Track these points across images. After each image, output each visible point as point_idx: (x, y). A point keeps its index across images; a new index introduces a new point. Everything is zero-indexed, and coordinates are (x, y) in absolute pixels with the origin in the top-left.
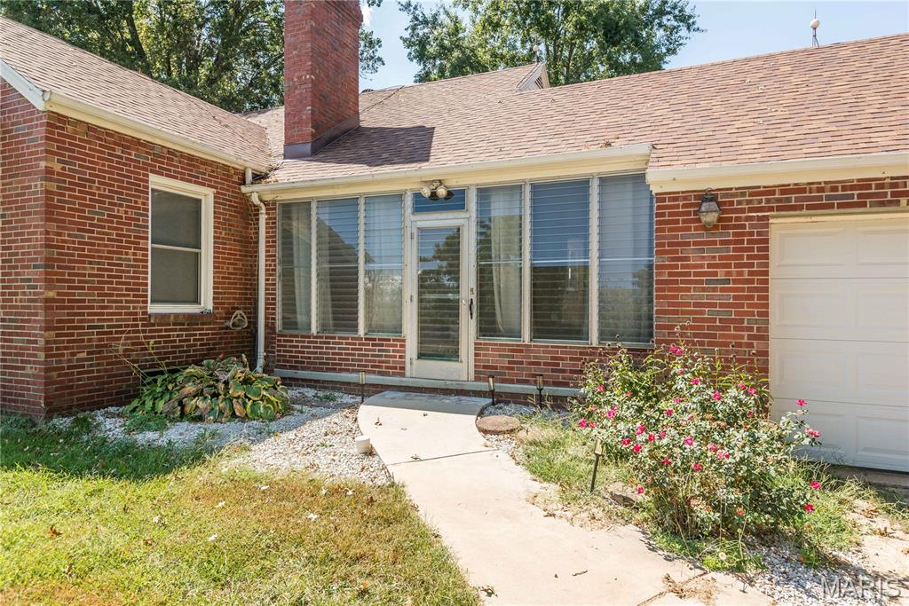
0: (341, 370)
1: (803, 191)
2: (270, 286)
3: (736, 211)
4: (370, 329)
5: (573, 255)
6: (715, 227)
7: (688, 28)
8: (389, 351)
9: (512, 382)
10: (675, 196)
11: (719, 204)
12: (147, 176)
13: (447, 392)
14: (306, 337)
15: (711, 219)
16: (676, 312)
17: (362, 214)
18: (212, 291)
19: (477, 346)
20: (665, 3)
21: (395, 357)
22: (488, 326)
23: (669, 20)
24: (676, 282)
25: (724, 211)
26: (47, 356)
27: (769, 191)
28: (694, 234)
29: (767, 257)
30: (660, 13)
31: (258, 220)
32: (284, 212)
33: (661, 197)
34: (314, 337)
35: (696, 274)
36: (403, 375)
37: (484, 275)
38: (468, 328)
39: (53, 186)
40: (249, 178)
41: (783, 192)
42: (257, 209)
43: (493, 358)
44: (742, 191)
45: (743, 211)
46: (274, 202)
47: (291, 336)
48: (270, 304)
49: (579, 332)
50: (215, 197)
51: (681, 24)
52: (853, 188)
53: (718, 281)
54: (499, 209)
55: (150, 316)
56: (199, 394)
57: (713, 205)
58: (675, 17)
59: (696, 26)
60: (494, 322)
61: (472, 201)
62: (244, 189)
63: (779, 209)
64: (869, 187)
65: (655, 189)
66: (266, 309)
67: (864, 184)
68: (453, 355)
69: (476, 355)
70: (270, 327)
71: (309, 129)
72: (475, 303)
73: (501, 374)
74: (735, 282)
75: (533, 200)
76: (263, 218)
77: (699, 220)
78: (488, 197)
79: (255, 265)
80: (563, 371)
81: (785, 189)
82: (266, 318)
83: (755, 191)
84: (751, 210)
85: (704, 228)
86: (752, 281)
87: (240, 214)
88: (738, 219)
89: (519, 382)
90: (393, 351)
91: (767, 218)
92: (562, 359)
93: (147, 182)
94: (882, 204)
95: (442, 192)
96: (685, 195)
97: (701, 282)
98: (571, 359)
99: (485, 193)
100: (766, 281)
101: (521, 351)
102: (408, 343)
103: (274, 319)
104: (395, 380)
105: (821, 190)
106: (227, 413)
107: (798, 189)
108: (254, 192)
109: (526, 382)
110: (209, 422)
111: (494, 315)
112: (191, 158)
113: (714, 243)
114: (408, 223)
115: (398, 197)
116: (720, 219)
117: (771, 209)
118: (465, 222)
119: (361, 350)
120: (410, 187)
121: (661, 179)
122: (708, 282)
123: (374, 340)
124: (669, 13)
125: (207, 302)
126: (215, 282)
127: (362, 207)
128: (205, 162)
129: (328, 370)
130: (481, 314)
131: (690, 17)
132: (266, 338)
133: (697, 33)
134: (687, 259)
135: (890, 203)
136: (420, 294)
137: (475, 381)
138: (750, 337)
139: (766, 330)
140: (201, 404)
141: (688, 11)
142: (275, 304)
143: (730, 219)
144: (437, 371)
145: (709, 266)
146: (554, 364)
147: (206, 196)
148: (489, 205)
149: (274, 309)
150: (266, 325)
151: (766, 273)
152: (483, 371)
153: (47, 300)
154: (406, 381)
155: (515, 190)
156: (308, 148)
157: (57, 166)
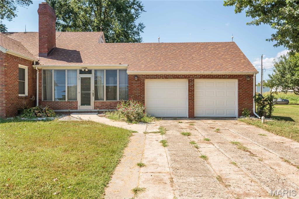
0: (61, 109)
1: (149, 76)
2: (40, 90)
3: (140, 78)
4: (68, 99)
5: (111, 84)
6: (137, 81)
7: (141, 10)
8: (73, 104)
9: (102, 109)
10: (131, 75)
11: (138, 77)
12: (18, 65)
13: (88, 112)
14: (51, 102)
15: (136, 79)
16: (131, 94)
17: (66, 74)
18: (27, 91)
19: (94, 102)
20: (134, 1)
21: (75, 105)
22: (96, 98)
23: (136, 6)
24: (131, 89)
25: (138, 78)
26: (6, 105)
27: (145, 75)
28: (134, 82)
29: (144, 86)
30: (133, 4)
31: (37, 73)
32: (44, 72)
33: (129, 75)
34: (53, 102)
35: (134, 88)
36: (77, 109)
37: (96, 88)
38: (92, 98)
39: (6, 69)
40: (35, 63)
41: (147, 76)
42: (37, 71)
43: (98, 105)
44: (141, 75)
45: (141, 78)
46: (41, 69)
47: (46, 102)
48: (40, 94)
49: (115, 98)
50: (28, 68)
51: (139, 8)
52: (155, 76)
53: (138, 89)
54: (99, 74)
55: (19, 97)
56: (39, 112)
57: (137, 77)
58: (137, 6)
59: (143, 10)
60: (98, 97)
61: (93, 72)
62: (33, 66)
63: (146, 78)
64: (157, 76)
65: (128, 74)
66: (39, 95)
67: (157, 75)
68: (89, 104)
69: (94, 104)
70: (40, 100)
71: (47, 50)
72: (94, 93)
73: (99, 108)
74: (140, 89)
75: (106, 73)
76: (38, 73)
77: (135, 79)
78: (96, 72)
80: (112, 106)
81: (147, 75)
82: (39, 98)
83: (143, 75)
84: (142, 78)
85: (135, 81)
86: (142, 89)
87: (33, 72)
88: (140, 79)
89: (104, 109)
90: (75, 104)
91: (144, 79)
92: (112, 104)
93: (18, 66)
94: (159, 78)
95: (87, 70)
96: (133, 75)
97: (135, 89)
98: (114, 104)
99: (96, 71)
100: (144, 89)
101: (104, 103)
102: (78, 102)
103: (41, 98)
104: (76, 110)
105: (151, 76)
106: (46, 116)
107: (148, 75)
108: (36, 67)
109: (105, 109)
110: (43, 117)
111: (98, 96)
112: (25, 60)
113: (137, 83)
114: (78, 76)
115: (76, 70)
116: (138, 79)
117: (145, 78)
118: (92, 76)
119: (66, 104)
120: (79, 68)
121: (129, 72)
122: (136, 89)
123: (70, 102)
124: (136, 4)
125: (26, 94)
126: (28, 89)
127: (66, 72)
128: (27, 60)
129: (57, 109)
130: (95, 96)
131: (142, 7)
132: (39, 103)
133: (144, 12)
134: (133, 86)
135: (160, 78)
136: (81, 91)
137: (94, 109)
138: (142, 98)
139: (144, 97)
140: (40, 114)
141: (141, 5)
142: (41, 94)
143: (139, 79)
144: (86, 108)
145: (137, 87)
146: (110, 105)
147: (26, 68)
148: (97, 73)
149: (41, 95)
150: (39, 99)
151: (144, 88)
152: (96, 107)
153: (6, 93)
154: (78, 110)
155: (102, 71)
156: (46, 55)
157: (7, 64)
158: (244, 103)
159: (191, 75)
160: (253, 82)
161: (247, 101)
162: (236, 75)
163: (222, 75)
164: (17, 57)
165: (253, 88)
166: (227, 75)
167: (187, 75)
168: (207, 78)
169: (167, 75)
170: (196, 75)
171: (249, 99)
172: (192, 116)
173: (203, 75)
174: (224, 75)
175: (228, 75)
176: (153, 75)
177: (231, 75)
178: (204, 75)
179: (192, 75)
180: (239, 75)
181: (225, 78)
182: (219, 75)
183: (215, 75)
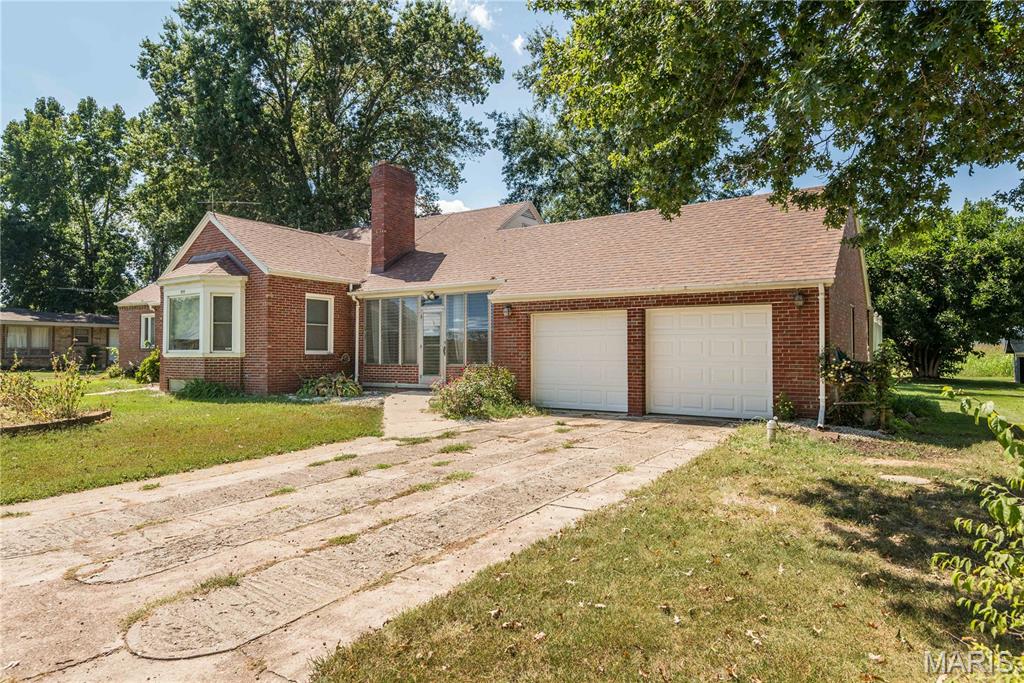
0: (392, 382)
2: (361, 341)
3: (517, 311)
4: (404, 361)
5: (482, 325)
6: (511, 317)
8: (411, 372)
10: (499, 305)
11: (512, 308)
12: (305, 294)
14: (377, 366)
15: (507, 314)
16: (500, 351)
17: (401, 306)
18: (333, 344)
19: (447, 368)
21: (414, 374)
22: (451, 359)
25: (513, 311)
26: (268, 371)
27: (526, 304)
28: (505, 321)
29: (528, 329)
31: (355, 309)
32: (367, 304)
33: (495, 305)
34: (380, 366)
35: (505, 335)
36: (417, 383)
37: (451, 335)
38: (443, 359)
39: (270, 304)
40: (351, 288)
42: (355, 303)
44: (519, 304)
45: (519, 311)
46: (363, 300)
47: (370, 366)
48: (361, 350)
50: (335, 300)
53: (512, 338)
54: (454, 304)
55: (306, 355)
56: (325, 386)
57: (508, 309)
60: (454, 357)
61: (445, 301)
62: (349, 294)
66: (359, 352)
68: (438, 373)
69: (446, 372)
70: (361, 362)
71: (384, 259)
72: (446, 348)
74: (517, 338)
75: (468, 301)
76: (358, 308)
77: (504, 315)
78: (450, 299)
79: (354, 335)
82: (359, 357)
83: (523, 304)
85: (506, 317)
87: (346, 307)
88: (518, 314)
90: (413, 372)
93: (305, 297)
95: (432, 296)
96: (502, 305)
97: (507, 339)
99: (450, 297)
100: (528, 338)
102: (419, 368)
103: (363, 357)
104: (414, 385)
106: (335, 394)
108: (353, 295)
111: (455, 353)
112: (324, 283)
114: (419, 311)
115: (415, 298)
116: (512, 314)
118: (443, 310)
119: (400, 372)
120: (419, 294)
122: (509, 339)
123: (405, 366)
125: (331, 349)
126: (334, 340)
127: (401, 303)
128: (331, 284)
130: (448, 353)
132: (359, 367)
136: (424, 344)
139: (528, 356)
140: (325, 390)
142: (363, 350)
143: (516, 314)
144: (430, 380)
147: (331, 299)
148: (451, 303)
149: (363, 352)
150: (359, 361)
153: (268, 349)
154: (418, 386)
155: (461, 295)
156: (382, 268)
157: (272, 296)
158: (790, 378)
159: (632, 298)
160: (818, 311)
161: (799, 371)
162: (764, 292)
163: (720, 294)
164: (301, 280)
165: (818, 331)
166: (733, 293)
167: (622, 299)
168: (687, 304)
169: (575, 301)
170: (647, 298)
171: (805, 367)
172: (638, 408)
173: (664, 297)
174: (726, 294)
175: (738, 293)
176: (544, 303)
177: (745, 293)
178: (668, 297)
179: (636, 298)
180: (771, 292)
181: (727, 302)
182: (709, 295)
183: (697, 295)
